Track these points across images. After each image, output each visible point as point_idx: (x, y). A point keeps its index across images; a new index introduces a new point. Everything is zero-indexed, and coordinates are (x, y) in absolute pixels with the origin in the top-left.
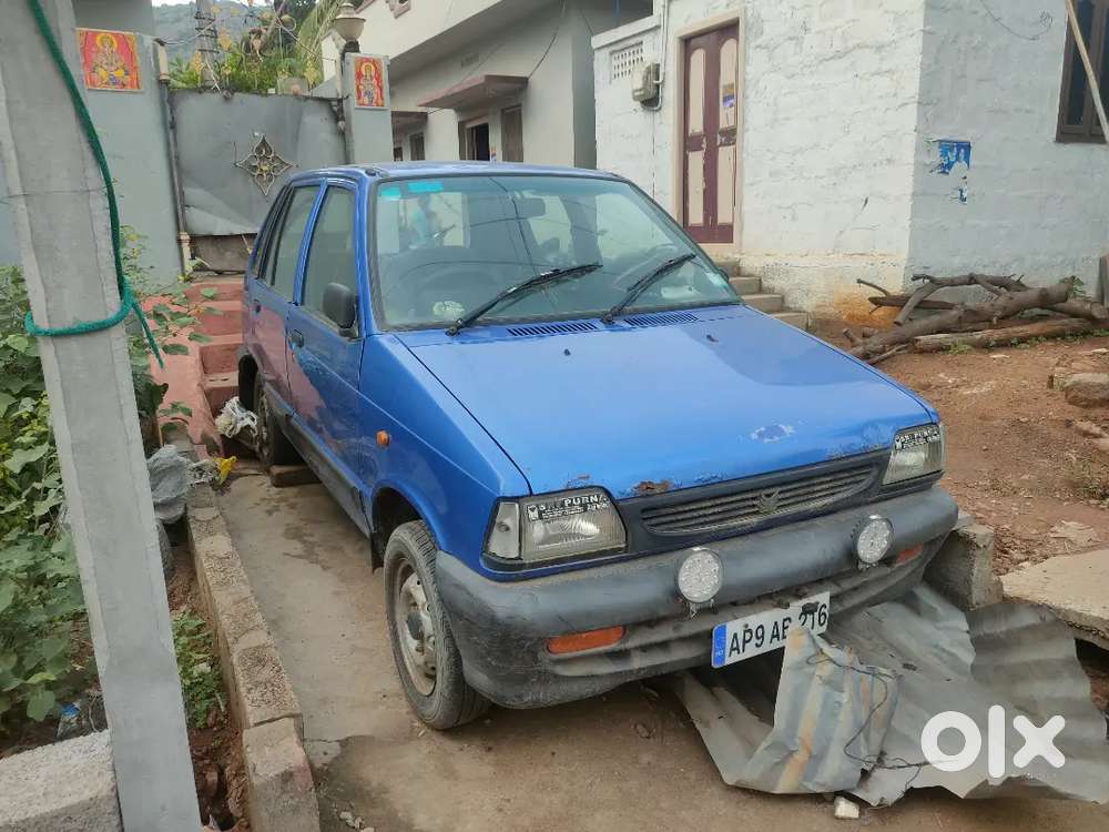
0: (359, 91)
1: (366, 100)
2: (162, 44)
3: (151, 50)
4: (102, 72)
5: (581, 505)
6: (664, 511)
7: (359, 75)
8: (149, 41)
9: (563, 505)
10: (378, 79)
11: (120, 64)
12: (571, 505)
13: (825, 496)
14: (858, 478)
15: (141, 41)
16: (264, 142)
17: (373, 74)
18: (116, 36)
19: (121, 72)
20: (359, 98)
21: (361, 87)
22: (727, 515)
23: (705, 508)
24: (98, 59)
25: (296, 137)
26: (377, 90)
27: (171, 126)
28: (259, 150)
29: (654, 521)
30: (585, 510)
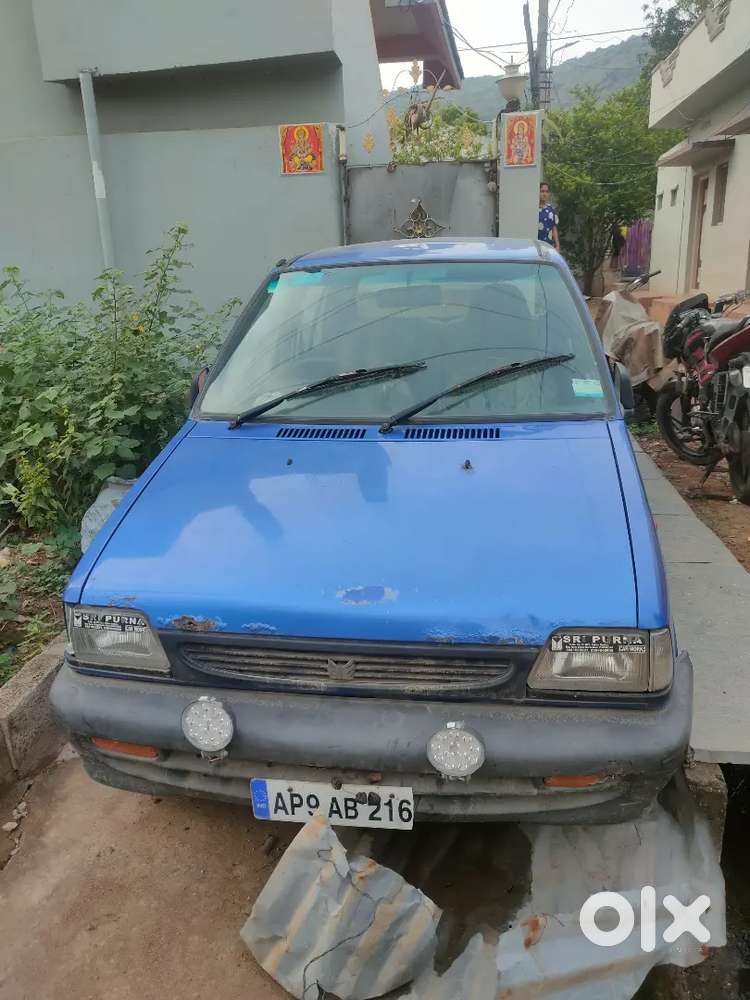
0: (510, 151)
1: (516, 158)
2: (343, 129)
3: (334, 137)
4: (296, 159)
5: (120, 623)
6: (215, 650)
7: (511, 135)
8: (332, 127)
9: (104, 620)
10: (531, 135)
11: (309, 151)
12: (111, 621)
13: (433, 680)
14: (493, 672)
15: (326, 127)
16: (419, 208)
17: (526, 130)
18: (307, 127)
19: (310, 158)
20: (509, 156)
21: (512, 147)
22: (294, 671)
23: (257, 657)
24: (294, 149)
25: (451, 200)
26: (528, 147)
27: (346, 200)
28: (415, 215)
29: (200, 657)
30: (123, 630)
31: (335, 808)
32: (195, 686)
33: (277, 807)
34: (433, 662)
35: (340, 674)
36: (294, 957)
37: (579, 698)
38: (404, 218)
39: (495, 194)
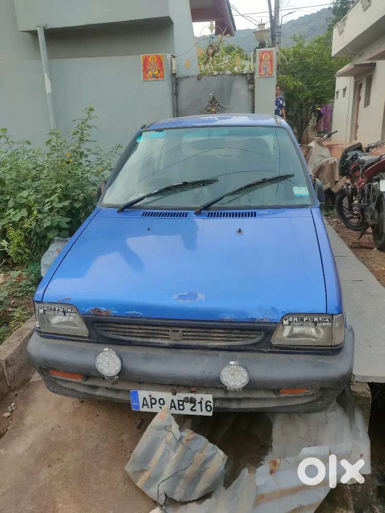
0: (260, 69)
1: (263, 73)
2: (174, 57)
3: (169, 61)
4: (150, 73)
5: (63, 312)
6: (109, 325)
7: (261, 60)
8: (169, 56)
9: (55, 309)
10: (271, 61)
11: (157, 68)
12: (59, 310)
13: (223, 340)
14: (253, 336)
15: (166, 56)
16: (214, 98)
17: (268, 58)
18: (156, 56)
19: (157, 72)
20: (260, 72)
21: (262, 66)
22: (151, 336)
23: (133, 328)
24: (149, 67)
25: (229, 95)
26: (270, 67)
27: (176, 94)
28: (211, 102)
29: (104, 328)
30: (65, 315)
31: (173, 405)
32: (101, 343)
33: (144, 405)
34: (222, 331)
35: (175, 337)
36: (153, 480)
37: (297, 349)
38: (206, 103)
39: (252, 91)
